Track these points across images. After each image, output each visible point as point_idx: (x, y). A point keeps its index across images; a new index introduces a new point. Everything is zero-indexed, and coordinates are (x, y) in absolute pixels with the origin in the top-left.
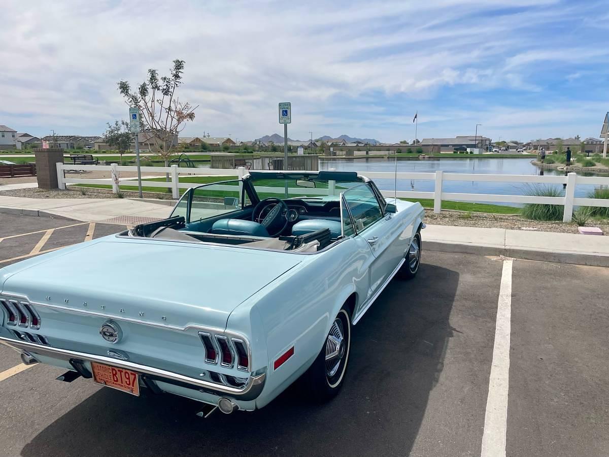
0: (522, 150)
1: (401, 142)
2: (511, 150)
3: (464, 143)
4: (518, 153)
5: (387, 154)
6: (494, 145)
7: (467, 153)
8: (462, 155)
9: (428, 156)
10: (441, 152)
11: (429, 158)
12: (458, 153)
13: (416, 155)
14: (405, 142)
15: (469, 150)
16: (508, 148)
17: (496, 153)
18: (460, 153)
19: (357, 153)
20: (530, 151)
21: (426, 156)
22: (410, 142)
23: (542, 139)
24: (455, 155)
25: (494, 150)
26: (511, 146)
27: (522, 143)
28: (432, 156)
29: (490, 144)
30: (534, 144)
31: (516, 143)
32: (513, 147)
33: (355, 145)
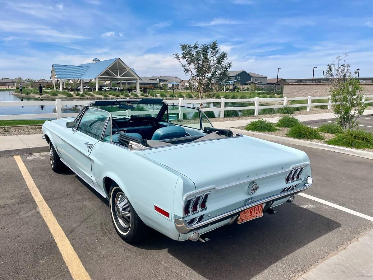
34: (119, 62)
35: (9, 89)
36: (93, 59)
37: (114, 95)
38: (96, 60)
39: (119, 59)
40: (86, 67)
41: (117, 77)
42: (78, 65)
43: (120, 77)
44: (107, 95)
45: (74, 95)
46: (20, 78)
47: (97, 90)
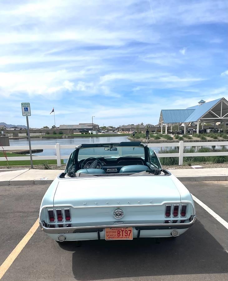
0: (117, 131)
1: (44, 127)
2: (110, 132)
3: (85, 128)
4: (115, 133)
5: (41, 135)
6: (101, 128)
7: (89, 133)
8: (86, 135)
9: (68, 136)
10: (74, 133)
11: (69, 137)
12: (84, 134)
13: (60, 135)
14: (47, 127)
15: (90, 132)
16: (108, 130)
17: (104, 134)
18: (85, 133)
19: (20, 135)
20: (120, 132)
21: (67, 136)
22: (50, 127)
23: (125, 125)
24: (83, 135)
25: (102, 132)
26: (109, 129)
27: (115, 128)
28: (70, 136)
29: (98, 128)
30: (122, 128)
31: (112, 127)
32: (111, 130)
33: (13, 129)
34: (223, 102)
35: (129, 134)
36: (200, 101)
37: (212, 137)
38: (202, 102)
39: (223, 99)
40: (191, 110)
41: (220, 118)
42: (185, 109)
43: (222, 118)
44: (205, 137)
45: (174, 138)
46: (142, 124)
47: (198, 132)
